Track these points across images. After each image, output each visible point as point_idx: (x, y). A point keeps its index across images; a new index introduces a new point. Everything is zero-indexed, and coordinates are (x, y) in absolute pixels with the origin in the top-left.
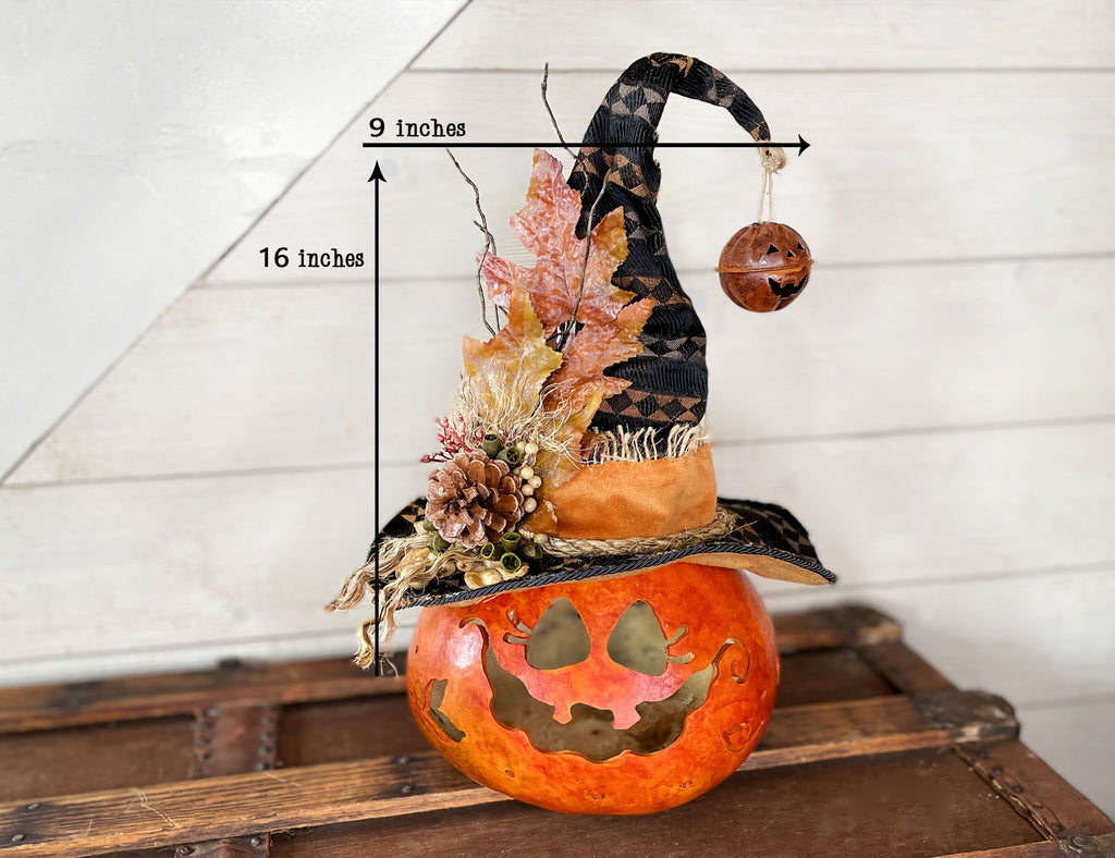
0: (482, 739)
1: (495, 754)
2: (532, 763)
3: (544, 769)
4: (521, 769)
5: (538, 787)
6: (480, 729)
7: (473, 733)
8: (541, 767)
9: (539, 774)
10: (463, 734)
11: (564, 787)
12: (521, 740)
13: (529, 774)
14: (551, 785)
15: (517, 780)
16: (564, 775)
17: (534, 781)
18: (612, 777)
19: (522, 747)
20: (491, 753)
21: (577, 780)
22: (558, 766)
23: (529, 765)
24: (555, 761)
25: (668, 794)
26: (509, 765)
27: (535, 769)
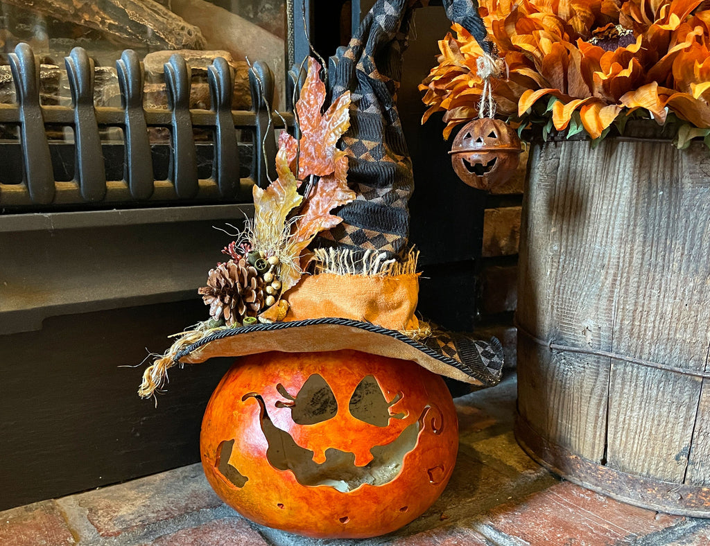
0: (261, 481)
1: (270, 491)
2: (298, 495)
3: (306, 499)
4: (289, 501)
5: (301, 515)
6: (259, 473)
7: (254, 477)
8: (304, 499)
9: (303, 504)
10: (246, 479)
11: (321, 513)
12: (289, 478)
13: (295, 505)
14: (311, 512)
15: (286, 510)
16: (321, 503)
17: (299, 510)
18: (355, 504)
19: (290, 484)
20: (267, 491)
21: (329, 506)
22: (316, 496)
23: (296, 497)
24: (314, 492)
25: (392, 517)
26: (280, 499)
27: (300, 500)
